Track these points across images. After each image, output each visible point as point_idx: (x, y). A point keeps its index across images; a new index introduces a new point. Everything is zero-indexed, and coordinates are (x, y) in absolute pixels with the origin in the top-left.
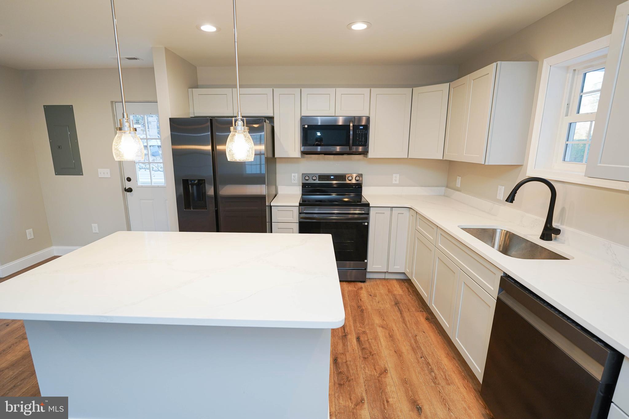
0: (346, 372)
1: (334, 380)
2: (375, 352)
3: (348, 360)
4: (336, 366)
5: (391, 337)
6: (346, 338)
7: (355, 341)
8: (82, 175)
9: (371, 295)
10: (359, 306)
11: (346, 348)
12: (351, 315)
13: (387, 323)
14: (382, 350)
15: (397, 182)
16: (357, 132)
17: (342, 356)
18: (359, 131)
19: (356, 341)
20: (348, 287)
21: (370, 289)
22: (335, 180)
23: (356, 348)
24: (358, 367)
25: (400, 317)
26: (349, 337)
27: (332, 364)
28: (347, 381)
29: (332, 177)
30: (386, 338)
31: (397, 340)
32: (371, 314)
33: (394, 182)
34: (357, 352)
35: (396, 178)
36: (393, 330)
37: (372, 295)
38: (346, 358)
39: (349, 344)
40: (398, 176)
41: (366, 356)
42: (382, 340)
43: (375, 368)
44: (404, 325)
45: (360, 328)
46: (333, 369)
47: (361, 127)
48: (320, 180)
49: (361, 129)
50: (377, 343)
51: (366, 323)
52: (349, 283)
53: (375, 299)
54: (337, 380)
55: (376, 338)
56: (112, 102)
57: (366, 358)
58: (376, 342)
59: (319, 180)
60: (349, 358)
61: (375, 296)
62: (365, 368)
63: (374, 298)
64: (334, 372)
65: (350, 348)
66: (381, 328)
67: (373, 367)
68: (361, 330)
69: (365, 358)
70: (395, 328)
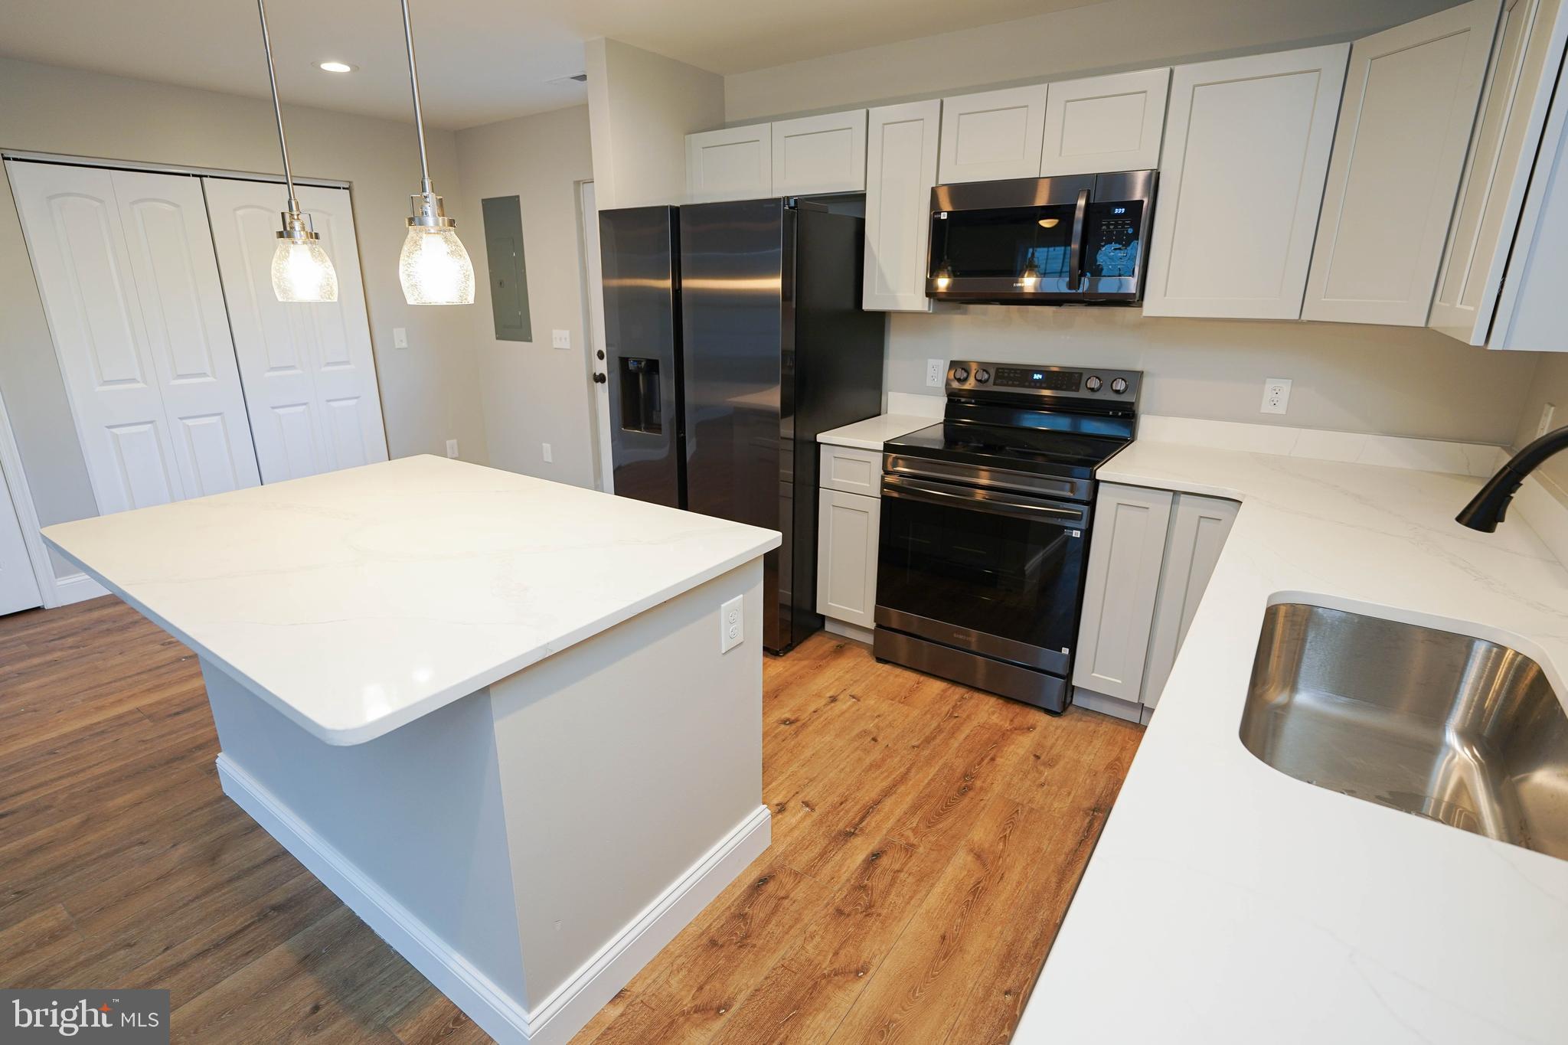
0: (757, 921)
1: (711, 925)
2: (884, 912)
3: (792, 896)
4: (750, 895)
5: (976, 894)
6: (846, 841)
7: (860, 858)
8: (531, 341)
9: (1038, 757)
10: (972, 774)
11: (820, 864)
12: (921, 788)
13: (1003, 851)
14: (911, 916)
15: (1281, 410)
16: (1104, 227)
17: (788, 881)
18: (1108, 226)
19: (864, 861)
20: (993, 713)
21: (1057, 740)
22: (1044, 385)
23: (844, 878)
24: (798, 926)
25: (1066, 850)
26: (857, 841)
27: (746, 886)
28: (737, 943)
29: (1037, 377)
30: (958, 888)
31: (983, 909)
32: (983, 808)
33: (1266, 408)
34: (836, 888)
35: (1277, 394)
36: (1001, 878)
37: (1042, 758)
38: (793, 889)
39: (838, 858)
40: (1285, 387)
41: (847, 910)
42: (938, 889)
43: (840, 948)
44: (1054, 880)
45: (909, 833)
46: (735, 900)
47: (1117, 211)
48: (999, 381)
49: (1118, 215)
50: (915, 892)
51: (941, 826)
52: (1008, 702)
53: (1041, 773)
54: (718, 928)
55: (925, 877)
56: (577, 183)
57: (844, 914)
58: (915, 888)
59: (995, 384)
60: (799, 893)
61: (1050, 764)
62: (812, 937)
63: (1042, 768)
64: (729, 907)
65: (827, 870)
66: (970, 858)
67: (836, 945)
68: (907, 838)
69: (839, 912)
70: (1014, 876)
